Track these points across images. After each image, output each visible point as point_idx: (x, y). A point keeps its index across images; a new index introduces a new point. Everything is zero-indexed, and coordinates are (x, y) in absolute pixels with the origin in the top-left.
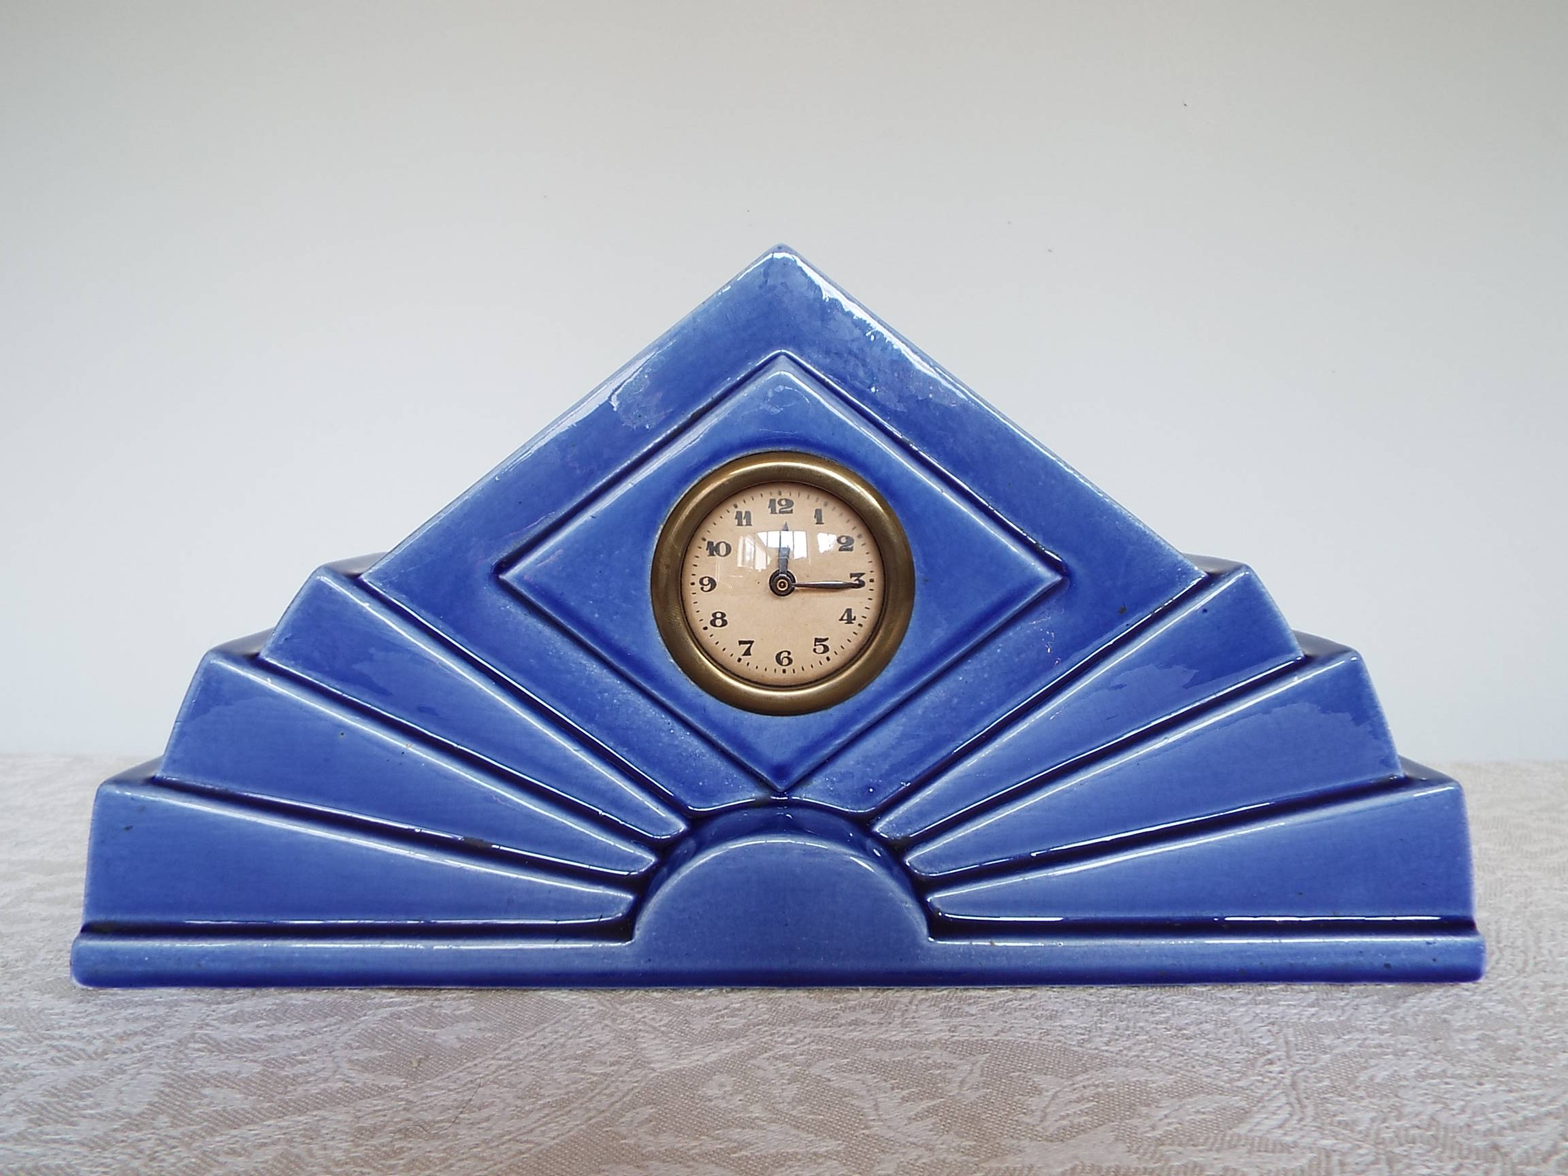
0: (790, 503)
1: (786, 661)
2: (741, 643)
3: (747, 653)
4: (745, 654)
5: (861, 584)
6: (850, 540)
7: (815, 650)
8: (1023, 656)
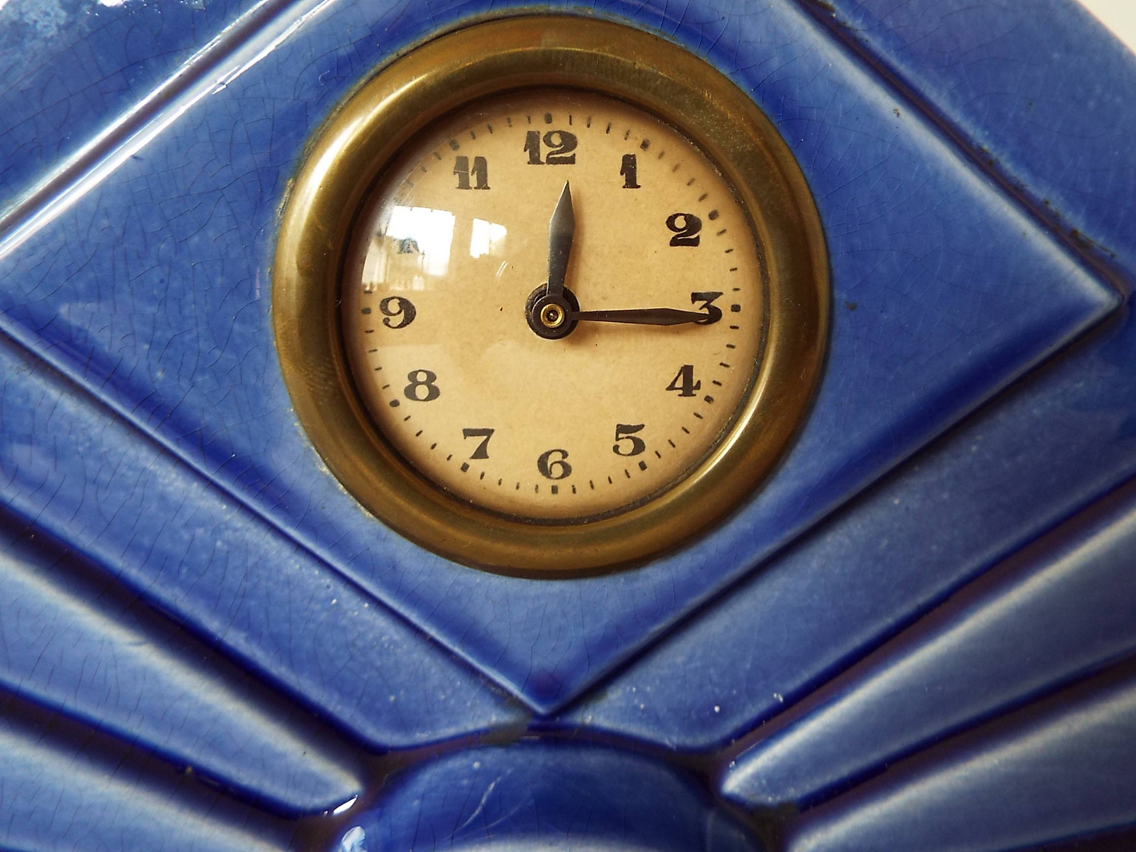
0: (569, 141)
1: (558, 470)
2: (468, 433)
3: (481, 453)
4: (475, 457)
5: (715, 316)
6: (693, 224)
7: (616, 449)
8: (1020, 459)
